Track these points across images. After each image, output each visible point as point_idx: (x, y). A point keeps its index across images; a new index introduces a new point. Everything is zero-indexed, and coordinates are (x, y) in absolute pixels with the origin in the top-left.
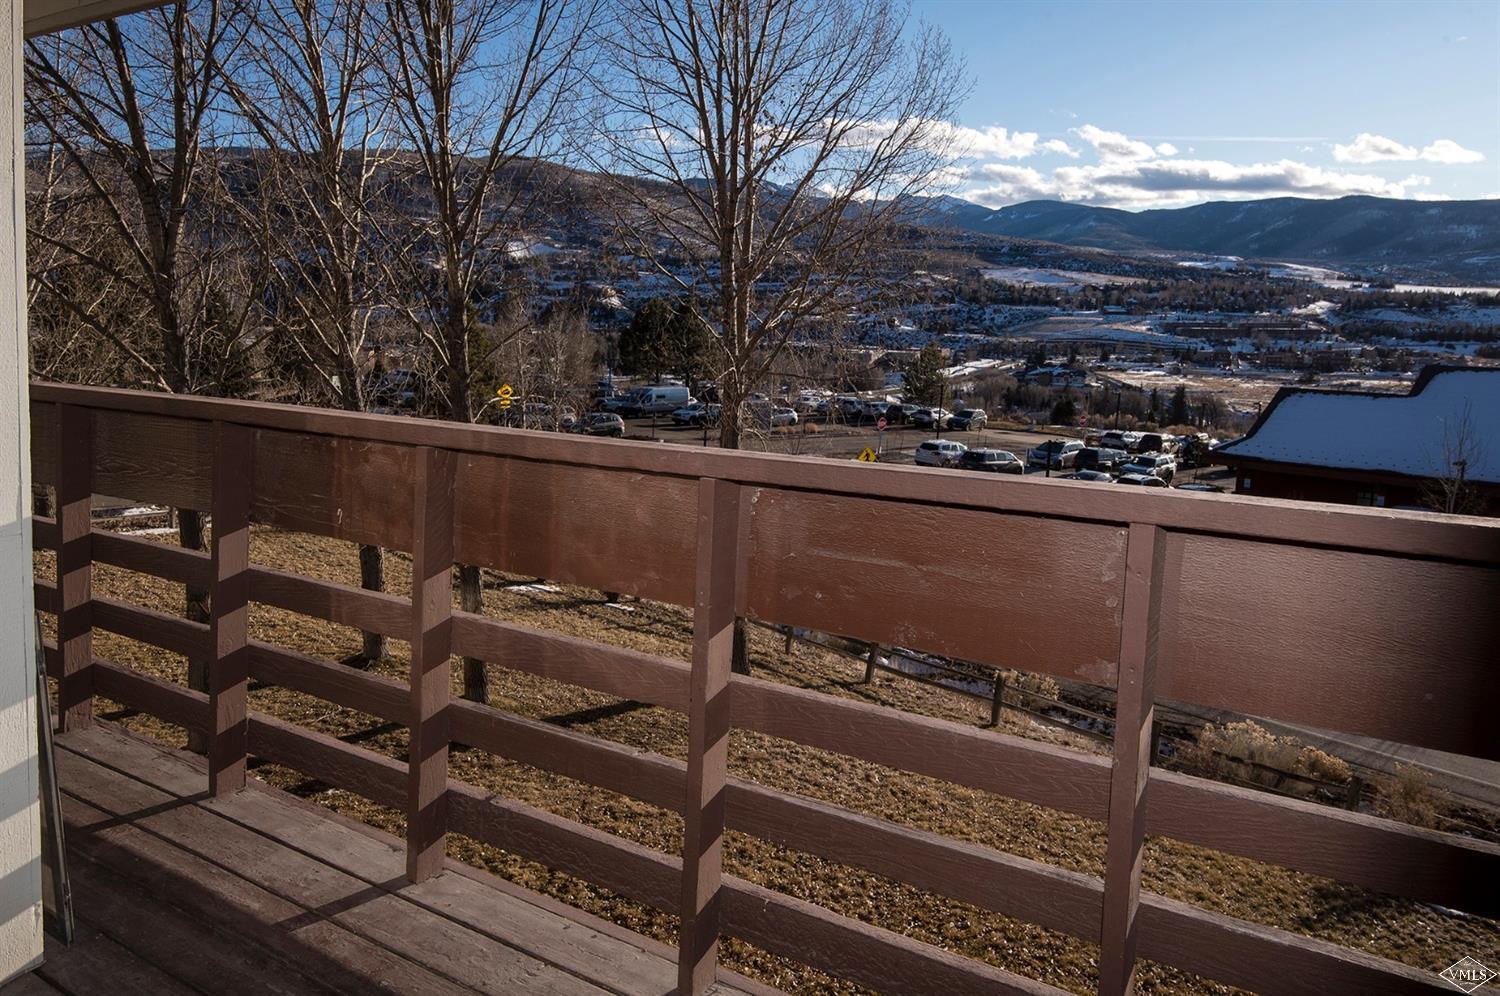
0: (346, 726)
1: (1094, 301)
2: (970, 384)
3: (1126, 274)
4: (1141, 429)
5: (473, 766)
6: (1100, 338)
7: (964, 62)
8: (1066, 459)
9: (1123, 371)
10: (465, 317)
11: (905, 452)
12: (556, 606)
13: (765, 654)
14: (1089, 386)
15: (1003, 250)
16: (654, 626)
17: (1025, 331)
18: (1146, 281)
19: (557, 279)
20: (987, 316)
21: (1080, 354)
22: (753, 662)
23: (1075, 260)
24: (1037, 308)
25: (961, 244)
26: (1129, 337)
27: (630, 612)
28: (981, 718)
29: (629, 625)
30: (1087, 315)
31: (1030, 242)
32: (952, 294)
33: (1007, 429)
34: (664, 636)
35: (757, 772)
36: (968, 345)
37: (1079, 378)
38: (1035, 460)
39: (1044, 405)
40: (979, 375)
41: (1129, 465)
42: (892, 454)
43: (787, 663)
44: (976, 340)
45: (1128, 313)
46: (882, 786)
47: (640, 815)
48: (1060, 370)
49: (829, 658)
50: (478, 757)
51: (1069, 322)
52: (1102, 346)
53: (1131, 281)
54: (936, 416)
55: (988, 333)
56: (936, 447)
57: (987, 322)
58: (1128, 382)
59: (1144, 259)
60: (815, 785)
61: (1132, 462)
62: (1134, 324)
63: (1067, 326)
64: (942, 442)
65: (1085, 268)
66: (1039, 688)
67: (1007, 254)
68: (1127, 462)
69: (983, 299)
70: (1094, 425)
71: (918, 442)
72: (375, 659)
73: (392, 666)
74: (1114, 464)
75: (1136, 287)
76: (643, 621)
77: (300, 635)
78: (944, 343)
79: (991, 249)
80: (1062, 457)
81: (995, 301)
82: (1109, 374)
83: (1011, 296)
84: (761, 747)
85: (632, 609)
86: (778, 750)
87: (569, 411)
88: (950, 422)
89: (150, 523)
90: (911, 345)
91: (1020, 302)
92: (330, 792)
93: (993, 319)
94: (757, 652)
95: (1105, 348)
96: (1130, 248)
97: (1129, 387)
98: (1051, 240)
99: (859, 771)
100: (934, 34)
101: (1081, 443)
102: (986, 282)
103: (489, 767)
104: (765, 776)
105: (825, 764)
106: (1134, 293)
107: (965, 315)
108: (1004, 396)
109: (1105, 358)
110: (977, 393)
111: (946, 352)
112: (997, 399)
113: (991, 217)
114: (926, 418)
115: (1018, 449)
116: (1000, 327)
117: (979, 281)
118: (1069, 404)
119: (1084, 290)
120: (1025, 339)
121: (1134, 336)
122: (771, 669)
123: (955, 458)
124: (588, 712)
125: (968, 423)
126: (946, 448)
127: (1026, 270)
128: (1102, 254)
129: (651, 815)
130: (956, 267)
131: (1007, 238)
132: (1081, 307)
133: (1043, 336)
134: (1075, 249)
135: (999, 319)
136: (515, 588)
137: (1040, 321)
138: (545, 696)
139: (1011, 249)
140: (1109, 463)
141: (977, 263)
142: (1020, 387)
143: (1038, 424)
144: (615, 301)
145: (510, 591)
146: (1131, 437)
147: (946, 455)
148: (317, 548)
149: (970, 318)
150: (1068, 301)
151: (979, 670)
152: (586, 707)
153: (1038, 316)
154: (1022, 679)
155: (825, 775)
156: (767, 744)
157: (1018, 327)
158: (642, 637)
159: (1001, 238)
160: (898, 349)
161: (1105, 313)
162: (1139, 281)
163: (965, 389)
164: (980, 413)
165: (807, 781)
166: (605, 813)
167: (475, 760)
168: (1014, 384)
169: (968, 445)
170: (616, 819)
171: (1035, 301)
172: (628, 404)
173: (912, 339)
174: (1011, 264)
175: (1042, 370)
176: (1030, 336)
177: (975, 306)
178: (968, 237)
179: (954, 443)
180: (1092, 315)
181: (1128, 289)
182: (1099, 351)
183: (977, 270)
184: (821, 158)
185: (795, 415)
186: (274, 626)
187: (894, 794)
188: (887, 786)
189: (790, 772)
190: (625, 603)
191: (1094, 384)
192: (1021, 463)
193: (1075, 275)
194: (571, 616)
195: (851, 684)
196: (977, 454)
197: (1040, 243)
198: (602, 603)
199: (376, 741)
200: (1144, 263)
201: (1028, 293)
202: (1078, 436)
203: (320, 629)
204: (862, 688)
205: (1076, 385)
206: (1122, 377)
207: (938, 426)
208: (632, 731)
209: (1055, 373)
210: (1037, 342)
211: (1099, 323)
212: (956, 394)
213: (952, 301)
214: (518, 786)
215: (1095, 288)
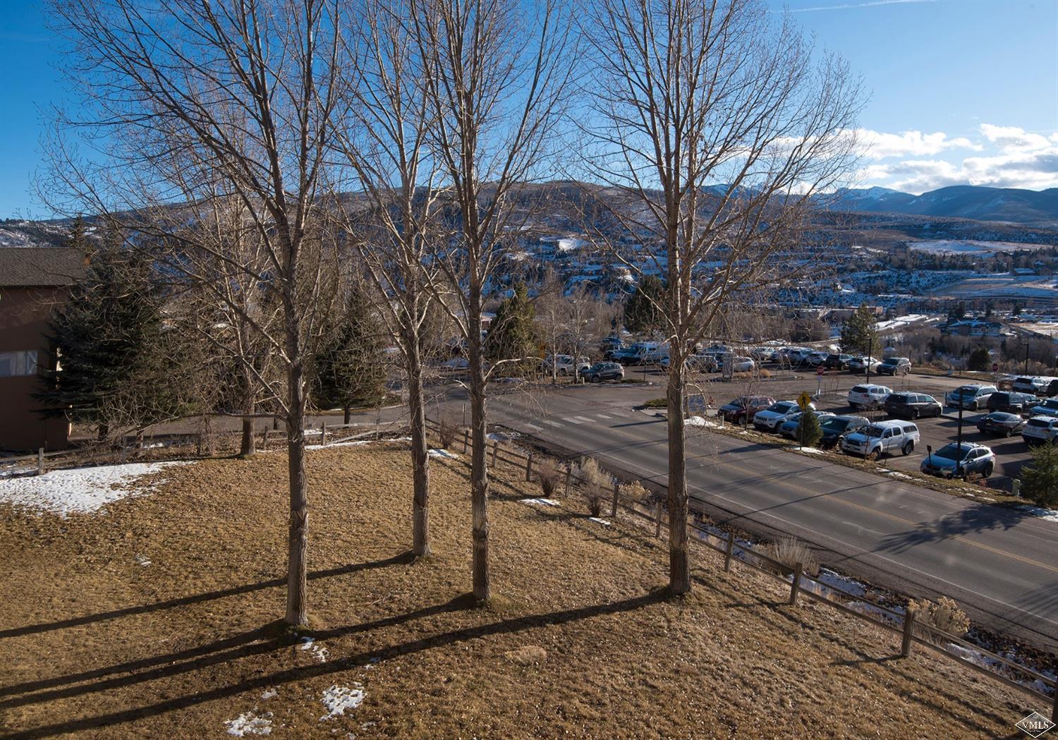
0: (390, 610)
1: (1005, 264)
2: (900, 335)
3: (1033, 242)
4: (1050, 374)
5: (468, 655)
6: (1012, 295)
7: (862, 79)
8: (980, 401)
9: (1034, 322)
10: (481, 301)
11: (840, 393)
12: (553, 518)
13: (707, 571)
14: (1004, 335)
15: (926, 227)
16: (622, 540)
17: (946, 291)
18: (1051, 247)
19: (591, 263)
20: (913, 280)
21: (994, 309)
22: (696, 578)
23: (987, 232)
24: (956, 272)
25: (890, 224)
26: (1037, 294)
27: (607, 526)
28: (893, 648)
29: (605, 537)
30: (999, 277)
31: (948, 220)
32: (884, 262)
33: (928, 375)
34: (629, 549)
35: (686, 686)
36: (898, 303)
37: (995, 330)
38: (952, 402)
39: (964, 352)
40: (906, 328)
41: (1039, 408)
42: (829, 395)
43: (724, 581)
44: (905, 299)
45: (1037, 274)
46: (794, 712)
47: (585, 717)
48: (978, 323)
49: (761, 578)
50: (473, 647)
51: (984, 283)
52: (1014, 302)
53: (1038, 247)
54: (866, 363)
55: (914, 293)
56: (865, 390)
57: (914, 285)
58: (1039, 332)
59: (1048, 229)
60: (735, 704)
61: (1041, 405)
62: (1042, 283)
63: (982, 286)
64: (870, 386)
65: (996, 238)
66: (951, 618)
67: (929, 230)
68: (1037, 405)
69: (909, 266)
70: (1006, 370)
71: (852, 385)
72: (420, 555)
73: (431, 562)
74: (1025, 406)
75: (1042, 252)
76: (616, 534)
77: (378, 532)
78: (879, 302)
79: (915, 226)
80: (977, 399)
81: (920, 267)
82: (1021, 325)
83: (933, 263)
84: (693, 661)
85: (608, 523)
86: (707, 665)
87: (587, 361)
88: (879, 368)
89: (310, 442)
90: (851, 304)
91: (941, 267)
92: (368, 666)
93: (918, 282)
94: (701, 569)
95: (1017, 303)
96: (1035, 220)
97: (1040, 336)
98: (965, 217)
99: (775, 694)
100: (835, 59)
101: (994, 387)
102: (912, 253)
103: (480, 657)
104: (693, 690)
105: (745, 684)
106: (1041, 257)
107: (895, 280)
108: (930, 345)
109: (1017, 312)
110: (906, 342)
111: (879, 309)
112: (924, 347)
113: (914, 201)
114: (859, 365)
115: (936, 392)
116: (925, 288)
117: (905, 252)
118: (984, 353)
119: (996, 255)
120: (946, 298)
121: (1043, 293)
122: (710, 586)
123: (882, 399)
124: (561, 614)
125: (894, 369)
126: (874, 391)
127: (945, 242)
128: (1010, 226)
129: (594, 719)
130: (886, 242)
131: (928, 217)
132: (994, 270)
133: (962, 295)
134: (987, 223)
135: (923, 282)
136: (528, 501)
137: (958, 283)
138: (531, 597)
139: (931, 226)
140: (1020, 406)
141: (904, 238)
142: (943, 337)
143: (956, 369)
144: (629, 277)
145: (524, 503)
146: (1040, 382)
147: (873, 397)
148: (404, 463)
149: (898, 282)
150: (983, 266)
151: (896, 596)
152: (560, 609)
153: (957, 278)
154: (935, 609)
155: (745, 695)
156: (698, 658)
157: (940, 288)
158: (612, 549)
159: (923, 217)
160: (840, 308)
161: (1015, 274)
162: (1045, 247)
163: (896, 338)
164: (905, 361)
165: (728, 699)
166: (558, 713)
167: (471, 650)
168: (937, 334)
169: (894, 389)
170: (565, 718)
171: (954, 267)
172: (629, 355)
173: (852, 299)
174: (932, 237)
175: (961, 323)
176: (951, 295)
177: (903, 272)
178: (896, 218)
179: (881, 387)
180: (1005, 277)
181: (1035, 254)
182: (1012, 306)
183: (904, 243)
184: (748, 165)
185: (752, 363)
186: (363, 524)
187: (804, 722)
188: (798, 713)
189: (714, 689)
190: (604, 518)
191: (1009, 334)
192: (940, 404)
193: (987, 244)
194: (563, 528)
195: (777, 605)
196: (902, 397)
197: (957, 219)
198: (587, 517)
199: (407, 625)
200: (1049, 232)
201: (947, 260)
202: (992, 380)
203: (392, 528)
204: (787, 609)
205: (992, 334)
206: (1034, 328)
207: (869, 372)
208: (592, 635)
209: (974, 324)
210: (956, 300)
211: (1010, 283)
212: (889, 343)
213: (884, 268)
214: (497, 678)
215: (1006, 254)
